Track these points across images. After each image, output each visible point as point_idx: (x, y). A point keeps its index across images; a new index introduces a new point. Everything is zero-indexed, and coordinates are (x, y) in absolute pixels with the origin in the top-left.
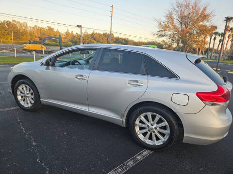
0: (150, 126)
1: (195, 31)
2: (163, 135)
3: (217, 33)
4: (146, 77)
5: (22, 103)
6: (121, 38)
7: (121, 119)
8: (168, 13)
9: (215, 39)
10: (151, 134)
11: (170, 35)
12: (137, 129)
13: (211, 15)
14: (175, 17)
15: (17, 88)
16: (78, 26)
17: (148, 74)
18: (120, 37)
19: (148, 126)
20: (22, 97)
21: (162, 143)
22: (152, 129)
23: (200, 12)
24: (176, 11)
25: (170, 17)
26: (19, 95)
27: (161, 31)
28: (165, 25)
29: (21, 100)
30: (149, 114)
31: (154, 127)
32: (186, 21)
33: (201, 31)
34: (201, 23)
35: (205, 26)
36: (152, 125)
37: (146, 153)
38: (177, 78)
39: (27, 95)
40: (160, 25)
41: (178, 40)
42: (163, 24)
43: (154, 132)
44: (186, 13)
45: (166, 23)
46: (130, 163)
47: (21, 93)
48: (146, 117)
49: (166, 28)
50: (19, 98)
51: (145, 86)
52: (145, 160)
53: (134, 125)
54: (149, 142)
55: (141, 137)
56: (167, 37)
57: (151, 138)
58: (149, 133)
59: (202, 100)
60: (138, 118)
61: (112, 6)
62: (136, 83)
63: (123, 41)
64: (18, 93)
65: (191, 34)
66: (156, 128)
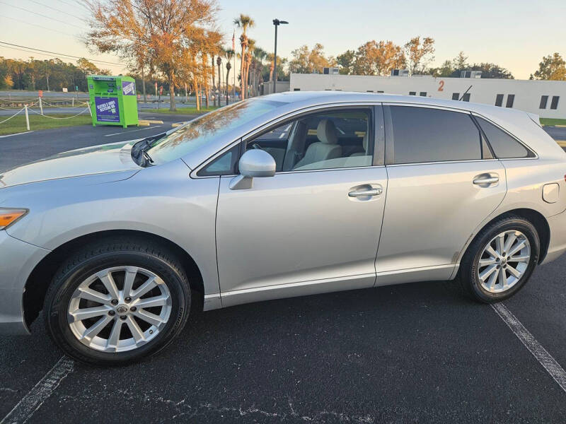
0: (501, 258)
1: (184, 41)
3: (221, 50)
7: (453, 265)
9: (219, 62)
10: (500, 273)
13: (213, 7)
19: (498, 259)
22: (503, 262)
28: (113, 18)
30: (502, 236)
31: (506, 257)
34: (197, 25)
35: (200, 31)
36: (504, 255)
38: (535, 156)
39: (130, 305)
40: (100, 16)
42: (107, 15)
43: (505, 266)
45: (115, 14)
48: (494, 244)
49: (115, 26)
56: (120, 52)
66: (509, 258)
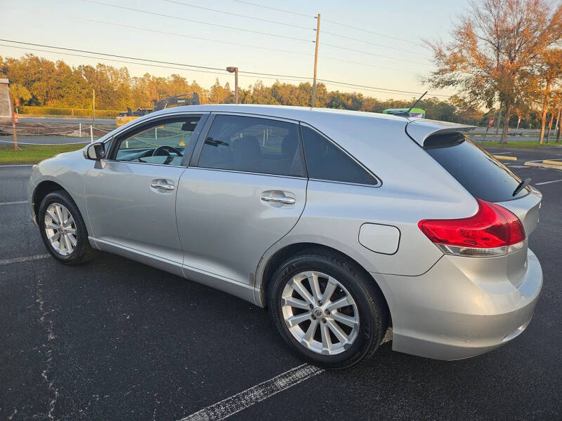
0: (316, 306)
1: (535, 67)
2: (347, 330)
4: (303, 182)
5: (55, 245)
6: (343, 95)
7: (252, 288)
8: (461, 24)
10: (319, 327)
11: (467, 81)
12: (287, 313)
14: (481, 33)
15: (44, 213)
16: (230, 70)
17: (308, 176)
18: (340, 92)
19: (311, 306)
20: (55, 231)
21: (343, 350)
22: (319, 314)
23: (550, 16)
24: (485, 19)
25: (467, 34)
26: (50, 227)
27: (442, 72)
28: (454, 55)
29: (53, 238)
30: (313, 277)
31: (323, 308)
32: (512, 41)
33: (552, 66)
34: (553, 47)
36: (320, 304)
37: (302, 373)
38: (376, 183)
39: (64, 229)
40: (440, 55)
41: (489, 94)
42: (448, 53)
43: (325, 321)
44: (511, 22)
45: (456, 50)
46: (255, 394)
47: (54, 222)
48: (306, 283)
49: (455, 62)
50: (50, 233)
51: (299, 205)
52: (297, 390)
53: (279, 302)
54: (313, 345)
55: (296, 332)
56: (459, 87)
57: (318, 337)
58: (314, 324)
59: (434, 240)
60: (287, 286)
61: (318, 17)
62: (280, 198)
63: (350, 102)
64: (48, 222)
65: (524, 75)
66: (328, 312)
